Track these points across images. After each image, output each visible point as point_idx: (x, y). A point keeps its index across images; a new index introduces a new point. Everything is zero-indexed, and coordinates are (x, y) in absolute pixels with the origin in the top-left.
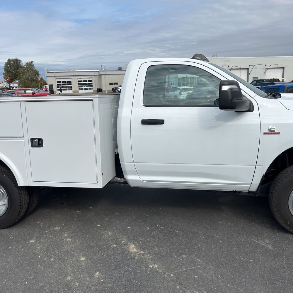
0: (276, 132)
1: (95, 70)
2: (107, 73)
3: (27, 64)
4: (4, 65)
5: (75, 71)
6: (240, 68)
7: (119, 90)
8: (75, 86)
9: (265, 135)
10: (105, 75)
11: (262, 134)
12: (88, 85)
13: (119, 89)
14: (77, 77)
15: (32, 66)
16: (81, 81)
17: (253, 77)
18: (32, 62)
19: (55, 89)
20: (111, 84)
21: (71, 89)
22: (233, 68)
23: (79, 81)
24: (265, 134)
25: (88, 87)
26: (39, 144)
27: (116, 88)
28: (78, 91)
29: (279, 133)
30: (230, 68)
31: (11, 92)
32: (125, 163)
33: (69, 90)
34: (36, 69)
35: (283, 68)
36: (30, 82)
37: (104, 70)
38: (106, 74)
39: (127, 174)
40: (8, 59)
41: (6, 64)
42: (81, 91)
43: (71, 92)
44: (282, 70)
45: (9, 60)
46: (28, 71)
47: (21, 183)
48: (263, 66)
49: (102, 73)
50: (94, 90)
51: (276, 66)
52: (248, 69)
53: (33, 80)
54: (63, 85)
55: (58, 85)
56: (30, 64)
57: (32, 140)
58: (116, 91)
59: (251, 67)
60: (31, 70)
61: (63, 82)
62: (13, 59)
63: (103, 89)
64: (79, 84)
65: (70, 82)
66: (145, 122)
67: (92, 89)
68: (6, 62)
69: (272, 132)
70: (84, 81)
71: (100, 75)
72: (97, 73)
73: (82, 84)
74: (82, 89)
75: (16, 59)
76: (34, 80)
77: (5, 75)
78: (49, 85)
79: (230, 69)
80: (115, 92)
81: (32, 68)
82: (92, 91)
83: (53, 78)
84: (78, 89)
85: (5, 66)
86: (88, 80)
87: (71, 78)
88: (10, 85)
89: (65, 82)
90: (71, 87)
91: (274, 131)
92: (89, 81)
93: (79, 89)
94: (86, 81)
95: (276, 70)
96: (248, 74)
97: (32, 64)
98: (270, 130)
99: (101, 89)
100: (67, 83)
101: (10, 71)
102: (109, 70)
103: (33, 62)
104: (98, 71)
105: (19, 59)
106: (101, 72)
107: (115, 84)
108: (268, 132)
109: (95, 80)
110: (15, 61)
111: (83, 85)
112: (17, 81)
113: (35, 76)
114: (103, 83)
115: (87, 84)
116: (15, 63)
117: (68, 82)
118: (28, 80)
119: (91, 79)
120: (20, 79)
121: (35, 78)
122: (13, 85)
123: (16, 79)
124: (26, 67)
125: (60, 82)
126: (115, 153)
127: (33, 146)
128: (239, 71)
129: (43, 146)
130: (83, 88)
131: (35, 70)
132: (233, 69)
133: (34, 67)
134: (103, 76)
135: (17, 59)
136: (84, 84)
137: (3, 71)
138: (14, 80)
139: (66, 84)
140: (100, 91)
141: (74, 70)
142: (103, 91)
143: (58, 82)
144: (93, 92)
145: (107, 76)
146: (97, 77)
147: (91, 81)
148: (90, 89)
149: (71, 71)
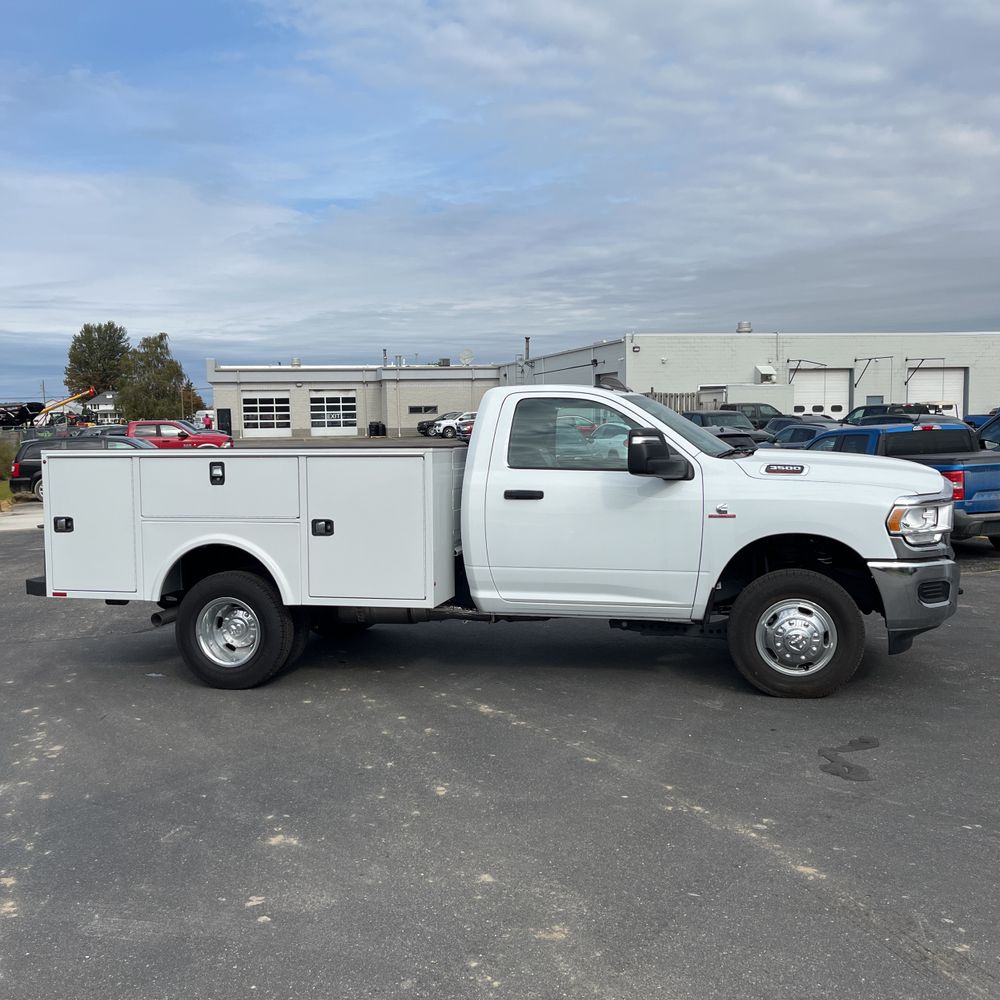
0: (729, 513)
1: (365, 367)
2: (404, 375)
3: (147, 342)
4: (70, 343)
5: (303, 367)
6: (823, 367)
7: (441, 429)
8: (300, 414)
9: (712, 519)
10: (397, 381)
11: (706, 516)
12: (341, 412)
13: (440, 425)
14: (307, 387)
15: (162, 347)
16: (321, 400)
17: (868, 397)
18: (162, 336)
19: (238, 421)
20: (414, 410)
21: (288, 425)
22: (803, 365)
23: (313, 400)
24: (710, 516)
25: (342, 420)
26: (327, 530)
27: (431, 424)
28: (309, 430)
29: (734, 516)
30: (794, 365)
31: (116, 432)
32: (474, 568)
33: (280, 426)
34: (174, 359)
35: (966, 370)
36: (153, 399)
37: (393, 366)
38: (401, 380)
39: (476, 588)
40: (85, 326)
41: (77, 340)
42: (317, 432)
43: (285, 433)
44: (960, 375)
45: (88, 329)
46: (149, 364)
47: (289, 598)
48: (898, 361)
49: (386, 375)
50: (359, 430)
51: (939, 364)
52: (851, 371)
53: (161, 394)
54: (262, 409)
55: (246, 410)
56: (157, 343)
57: (315, 522)
58: (432, 433)
59: (862, 364)
60: (160, 361)
61: (262, 401)
62: (100, 327)
63: (388, 427)
64: (313, 409)
65: (286, 401)
66: (511, 495)
67: (355, 425)
68: (78, 334)
69: (722, 513)
70: (330, 400)
71: (380, 382)
72: (370, 377)
73: (322, 409)
74: (322, 425)
75: (110, 326)
76: (164, 391)
77: (70, 377)
78: (218, 410)
79: (791, 370)
80: (426, 434)
81: (161, 353)
82: (352, 431)
83: (234, 388)
84: (308, 425)
85: (74, 348)
86: (341, 395)
87: (289, 390)
88: (85, 406)
89: (270, 401)
90: (288, 417)
91: (726, 512)
92: (345, 400)
93: (314, 425)
94: (336, 400)
95: (939, 375)
96: (852, 386)
97: (163, 343)
98: (719, 511)
99: (384, 426)
100: (275, 405)
101: (87, 364)
102: (412, 366)
103: (165, 335)
104: (375, 370)
105: (118, 325)
106: (383, 372)
107: (427, 409)
108: (717, 514)
109: (363, 397)
110: (106, 331)
111: (326, 412)
112: (109, 397)
113: (170, 380)
114: (391, 406)
115: (337, 408)
116: (104, 339)
117: (279, 401)
118: (147, 391)
119: (351, 395)
120: (124, 389)
121: (169, 386)
122: (95, 406)
123: (106, 388)
124: (142, 350)
125: (254, 401)
126: (455, 553)
127: (315, 532)
128: (821, 375)
129: (333, 533)
130: (326, 420)
131: (171, 362)
132: (801, 370)
133: (168, 353)
134: (390, 386)
135: (113, 325)
136: (329, 408)
137: (67, 362)
138: (100, 390)
139: (271, 409)
140: (378, 429)
141: (299, 365)
142: (388, 432)
143: (246, 401)
144: (356, 433)
145: (402, 385)
146: (371, 386)
147: (353, 400)
148: (346, 424)
149: (290, 367)
